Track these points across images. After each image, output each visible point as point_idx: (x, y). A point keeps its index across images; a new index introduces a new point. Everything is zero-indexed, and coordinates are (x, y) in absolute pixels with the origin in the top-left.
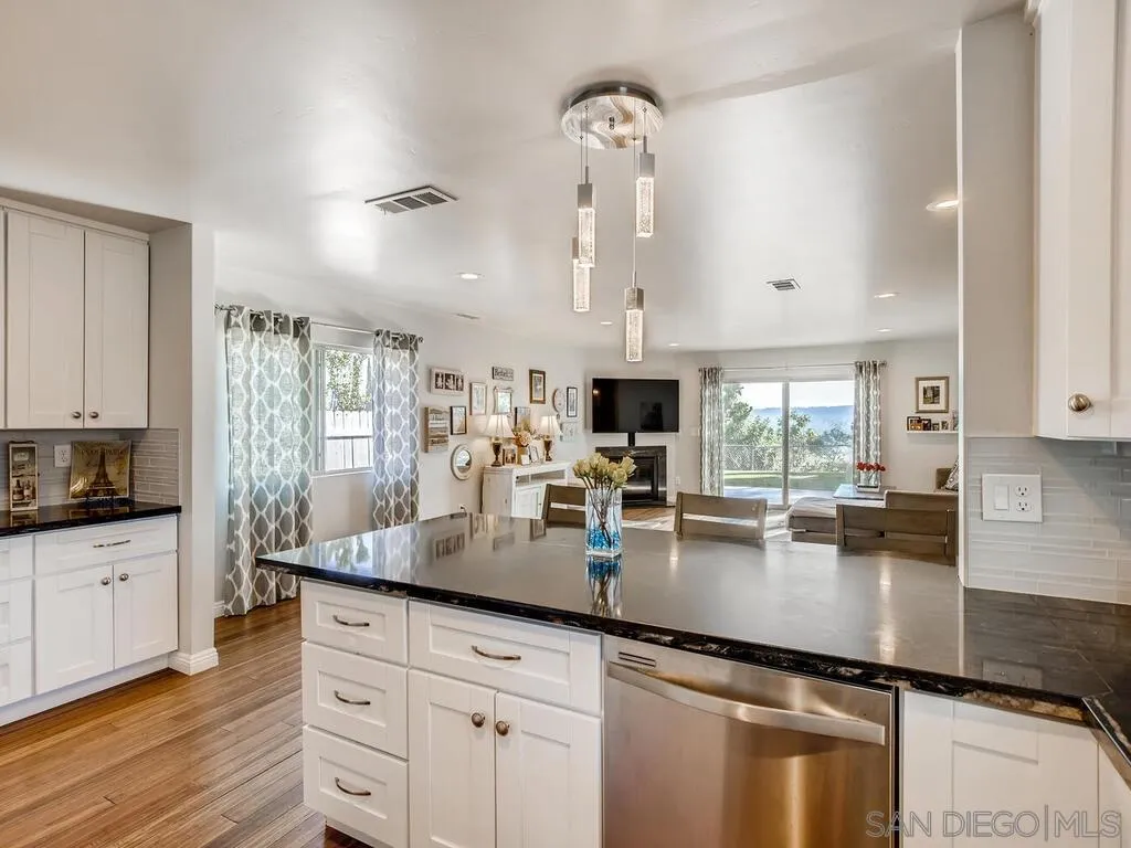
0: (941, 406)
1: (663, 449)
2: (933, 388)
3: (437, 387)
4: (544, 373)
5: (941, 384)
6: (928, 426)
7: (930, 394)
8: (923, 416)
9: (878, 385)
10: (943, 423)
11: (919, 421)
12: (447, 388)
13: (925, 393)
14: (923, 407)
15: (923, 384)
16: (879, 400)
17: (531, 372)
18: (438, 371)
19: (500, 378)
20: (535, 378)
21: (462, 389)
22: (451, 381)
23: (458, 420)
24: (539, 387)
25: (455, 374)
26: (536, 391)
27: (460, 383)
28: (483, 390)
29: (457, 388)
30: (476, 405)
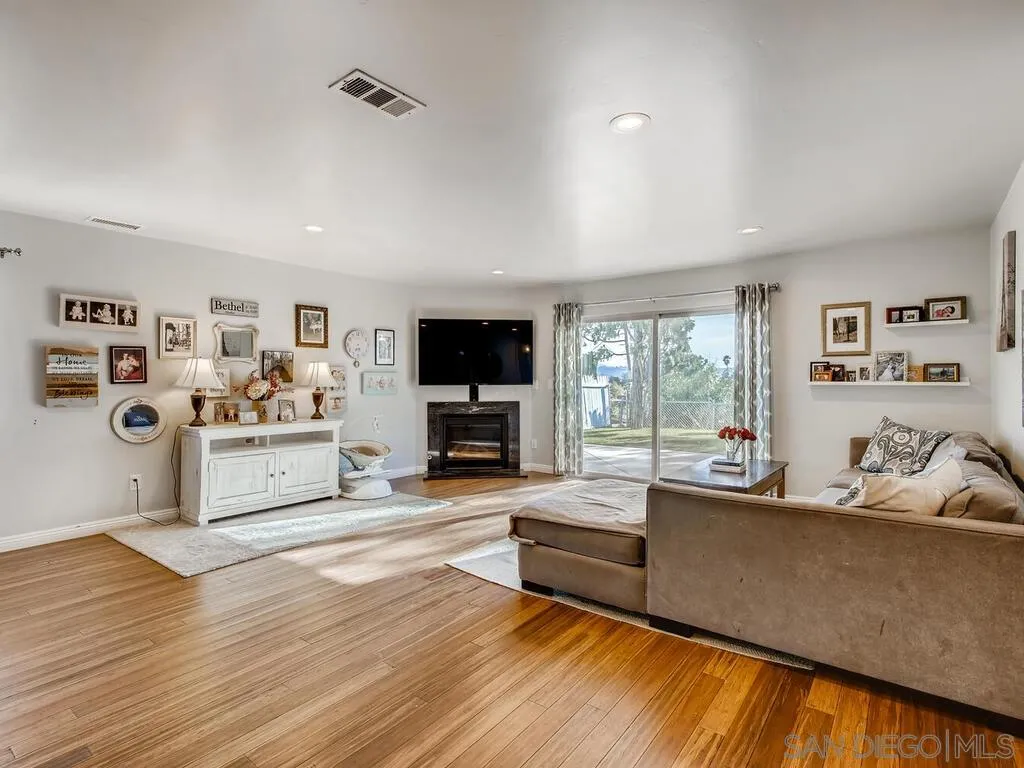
0: (860, 346)
1: (515, 406)
2: (847, 319)
3: (69, 318)
4: (325, 310)
5: (860, 313)
6: (839, 375)
7: (842, 328)
8: (833, 361)
9: (768, 318)
10: (862, 370)
11: (827, 367)
12: (94, 320)
13: (836, 327)
14: (832, 347)
15: (832, 314)
16: (769, 339)
17: (298, 308)
18: (72, 297)
19: (227, 313)
20: (306, 315)
21: (134, 324)
22: (107, 312)
23: (126, 364)
24: (314, 327)
25: (117, 303)
26: (308, 331)
27: (128, 315)
28: (188, 327)
29: (121, 322)
30: (170, 346)
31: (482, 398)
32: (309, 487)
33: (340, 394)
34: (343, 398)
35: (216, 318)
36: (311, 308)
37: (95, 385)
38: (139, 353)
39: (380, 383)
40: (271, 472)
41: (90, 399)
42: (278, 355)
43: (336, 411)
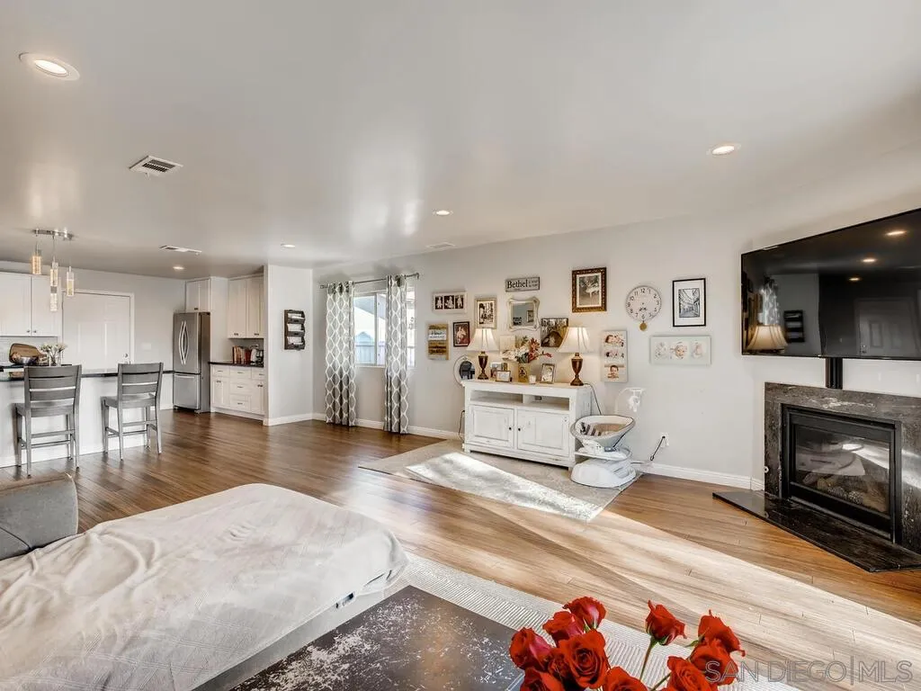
3: (436, 308)
4: (603, 270)
12: (446, 307)
17: (574, 274)
18: (437, 294)
19: (516, 290)
20: (582, 280)
21: (462, 307)
22: (450, 301)
23: (461, 333)
24: (590, 291)
25: (455, 294)
26: (584, 295)
27: (459, 302)
28: (491, 305)
29: (457, 307)
30: (482, 320)
31: (848, 385)
32: (544, 450)
33: (618, 361)
34: (622, 366)
35: (510, 295)
36: (587, 271)
37: (445, 347)
38: (466, 326)
39: (677, 349)
40: (511, 425)
41: (444, 356)
42: (553, 322)
43: (611, 380)
